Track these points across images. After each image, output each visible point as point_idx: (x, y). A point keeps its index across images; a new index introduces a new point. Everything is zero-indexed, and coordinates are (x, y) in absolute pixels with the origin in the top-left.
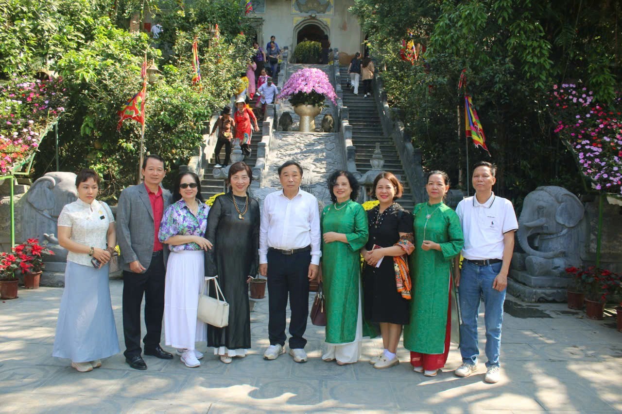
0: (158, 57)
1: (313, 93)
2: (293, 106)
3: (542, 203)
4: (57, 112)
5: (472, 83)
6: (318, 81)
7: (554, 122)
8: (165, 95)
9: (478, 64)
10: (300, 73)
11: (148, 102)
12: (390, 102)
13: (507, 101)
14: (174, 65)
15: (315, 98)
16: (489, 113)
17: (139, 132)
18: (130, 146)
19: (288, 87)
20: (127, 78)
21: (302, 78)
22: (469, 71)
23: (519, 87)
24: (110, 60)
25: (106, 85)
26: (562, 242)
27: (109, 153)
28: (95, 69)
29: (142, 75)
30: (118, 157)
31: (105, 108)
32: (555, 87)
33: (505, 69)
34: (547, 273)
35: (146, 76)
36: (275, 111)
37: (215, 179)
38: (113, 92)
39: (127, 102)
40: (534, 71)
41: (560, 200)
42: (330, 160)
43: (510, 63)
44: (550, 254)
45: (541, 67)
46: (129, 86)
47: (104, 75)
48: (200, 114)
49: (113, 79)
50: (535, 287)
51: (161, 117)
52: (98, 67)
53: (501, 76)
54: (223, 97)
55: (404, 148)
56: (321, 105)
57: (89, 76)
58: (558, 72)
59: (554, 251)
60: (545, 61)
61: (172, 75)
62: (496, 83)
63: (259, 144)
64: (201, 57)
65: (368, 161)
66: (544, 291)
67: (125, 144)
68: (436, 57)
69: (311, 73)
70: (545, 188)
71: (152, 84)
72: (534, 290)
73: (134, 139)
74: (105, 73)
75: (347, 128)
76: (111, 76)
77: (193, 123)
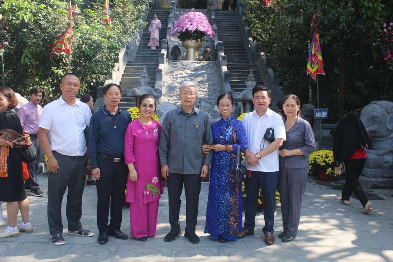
0: (80, 3)
1: (197, 31)
2: (181, 41)
3: (375, 114)
4: (3, 46)
5: (322, 23)
6: (200, 21)
7: (384, 52)
8: (85, 32)
9: (326, 8)
10: (186, 15)
11: (74, 37)
12: (254, 38)
13: (349, 37)
14: (92, 9)
15: (199, 35)
16: (334, 46)
17: (66, 62)
18: (60, 72)
19: (177, 27)
20: (58, 19)
21: (188, 20)
22: (319, 14)
23: (358, 26)
24: (43, 5)
25: (40, 24)
26: (390, 143)
27: (44, 78)
28: (31, 12)
29: (69, 17)
30: (50, 80)
31: (41, 43)
32: (385, 25)
33: (348, 12)
34: (379, 166)
35: (72, 17)
36: (168, 45)
37: (128, 97)
38: (47, 30)
39: (58, 38)
40: (369, 13)
41: (389, 111)
42: (210, 82)
43: (351, 7)
44: (381, 152)
45: (375, 10)
46: (59, 26)
47: (39, 17)
48: (113, 47)
49: (46, 20)
50: (369, 177)
51: (83, 49)
52: (34, 11)
53: (344, 17)
54: (128, 34)
55: (266, 72)
56: (203, 40)
57: (27, 17)
58: (387, 14)
59: (384, 149)
60: (378, 5)
61: (90, 17)
62: (341, 22)
63: (157, 70)
64: (110, 3)
65: (244, 82)
66: (377, 180)
67: (56, 70)
68: (294, 3)
69: (195, 16)
70: (378, 102)
71: (76, 24)
72: (369, 179)
73: (63, 66)
74: (40, 15)
75: (223, 58)
76: (45, 17)
77: (107, 55)
